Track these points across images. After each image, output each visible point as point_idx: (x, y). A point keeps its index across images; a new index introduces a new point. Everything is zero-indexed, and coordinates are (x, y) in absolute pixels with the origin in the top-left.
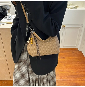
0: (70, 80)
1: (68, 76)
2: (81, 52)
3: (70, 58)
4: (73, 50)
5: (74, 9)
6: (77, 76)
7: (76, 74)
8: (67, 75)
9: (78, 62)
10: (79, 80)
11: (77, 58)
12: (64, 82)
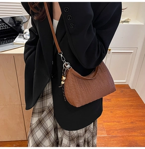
0: (123, 137)
1: (119, 130)
2: (134, 91)
3: (119, 101)
4: (121, 87)
5: (124, 23)
6: (133, 130)
7: (131, 125)
8: (118, 128)
9: (131, 106)
10: (137, 136)
11: (129, 101)
12: (113, 140)
